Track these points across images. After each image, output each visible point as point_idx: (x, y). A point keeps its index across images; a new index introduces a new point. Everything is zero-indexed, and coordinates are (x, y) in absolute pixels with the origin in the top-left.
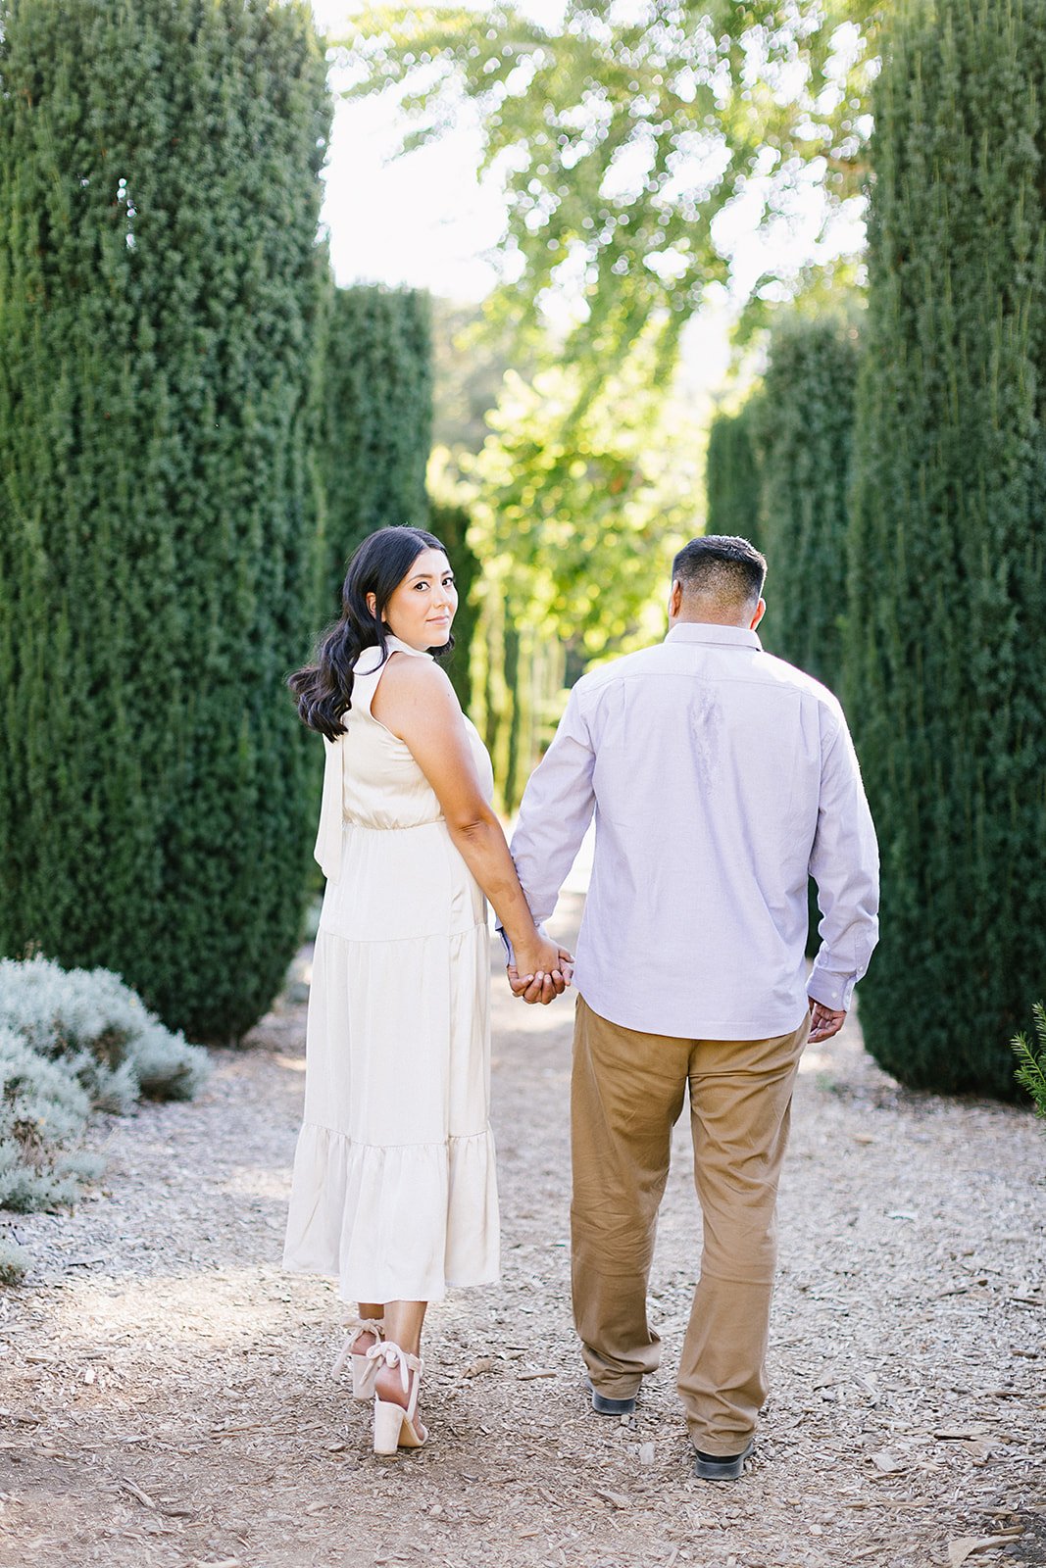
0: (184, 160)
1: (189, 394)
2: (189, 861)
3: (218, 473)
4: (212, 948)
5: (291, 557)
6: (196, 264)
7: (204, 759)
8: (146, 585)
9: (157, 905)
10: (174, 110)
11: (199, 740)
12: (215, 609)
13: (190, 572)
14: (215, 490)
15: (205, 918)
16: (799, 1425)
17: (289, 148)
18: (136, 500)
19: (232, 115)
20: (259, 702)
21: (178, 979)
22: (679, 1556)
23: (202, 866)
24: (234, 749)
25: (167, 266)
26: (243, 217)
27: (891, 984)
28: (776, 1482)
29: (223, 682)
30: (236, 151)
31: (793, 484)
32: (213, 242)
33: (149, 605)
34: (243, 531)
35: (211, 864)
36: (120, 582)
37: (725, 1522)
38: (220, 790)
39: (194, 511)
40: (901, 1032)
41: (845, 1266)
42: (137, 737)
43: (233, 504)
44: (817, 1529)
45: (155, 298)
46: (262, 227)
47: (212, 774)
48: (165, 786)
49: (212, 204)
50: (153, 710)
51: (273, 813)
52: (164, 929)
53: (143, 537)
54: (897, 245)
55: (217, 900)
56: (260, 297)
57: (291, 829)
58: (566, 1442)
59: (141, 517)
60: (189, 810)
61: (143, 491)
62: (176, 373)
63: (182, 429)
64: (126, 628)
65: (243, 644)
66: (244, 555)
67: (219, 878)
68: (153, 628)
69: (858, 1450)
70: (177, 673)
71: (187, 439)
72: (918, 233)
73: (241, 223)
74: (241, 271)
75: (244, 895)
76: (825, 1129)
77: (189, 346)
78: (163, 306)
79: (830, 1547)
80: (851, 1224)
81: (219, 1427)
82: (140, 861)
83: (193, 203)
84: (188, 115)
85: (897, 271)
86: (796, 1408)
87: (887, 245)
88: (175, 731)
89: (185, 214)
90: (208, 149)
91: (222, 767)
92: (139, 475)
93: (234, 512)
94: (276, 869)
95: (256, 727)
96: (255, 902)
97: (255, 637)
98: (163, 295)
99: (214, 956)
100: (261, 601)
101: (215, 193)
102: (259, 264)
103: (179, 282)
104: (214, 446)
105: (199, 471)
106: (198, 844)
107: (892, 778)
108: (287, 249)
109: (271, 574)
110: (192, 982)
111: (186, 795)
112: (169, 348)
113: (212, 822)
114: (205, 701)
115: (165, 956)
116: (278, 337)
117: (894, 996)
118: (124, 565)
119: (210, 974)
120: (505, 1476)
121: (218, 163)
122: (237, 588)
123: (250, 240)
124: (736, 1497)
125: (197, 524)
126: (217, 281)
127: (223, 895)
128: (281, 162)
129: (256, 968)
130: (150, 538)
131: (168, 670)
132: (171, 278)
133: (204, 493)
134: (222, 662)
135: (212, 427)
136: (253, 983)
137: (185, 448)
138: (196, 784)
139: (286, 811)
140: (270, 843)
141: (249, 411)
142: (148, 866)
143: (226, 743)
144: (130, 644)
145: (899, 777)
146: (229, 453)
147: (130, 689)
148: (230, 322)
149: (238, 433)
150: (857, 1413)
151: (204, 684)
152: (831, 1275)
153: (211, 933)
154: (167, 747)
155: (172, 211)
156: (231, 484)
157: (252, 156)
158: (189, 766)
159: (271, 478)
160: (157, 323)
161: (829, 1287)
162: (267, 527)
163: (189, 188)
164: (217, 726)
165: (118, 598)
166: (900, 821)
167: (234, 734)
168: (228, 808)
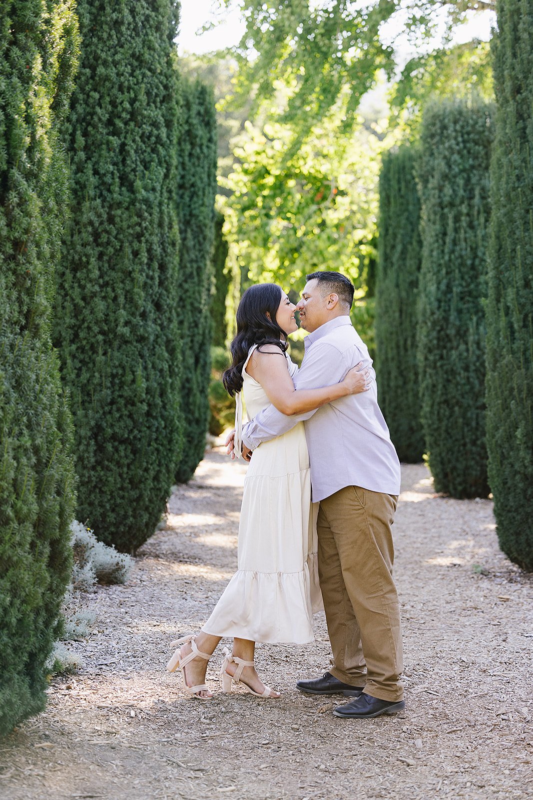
0: (100, 39)
1: (104, 175)
2: (109, 447)
3: (121, 221)
4: (123, 498)
5: (162, 267)
6: (108, 99)
7: (117, 388)
8: (82, 287)
9: (92, 473)
10: (94, 10)
11: (113, 376)
12: (122, 300)
13: (107, 278)
14: (120, 230)
15: (119, 480)
16: (491, 731)
17: (158, 29)
18: (76, 237)
19: (126, 12)
20: (146, 353)
21: (104, 515)
22: (443, 783)
23: (116, 450)
24: (133, 381)
25: (91, 101)
26: (133, 71)
27: (516, 510)
28: (484, 754)
29: (126, 342)
30: (129, 33)
31: (441, 206)
32: (117, 86)
33: (84, 299)
34: (136, 254)
35: (122, 448)
36: (67, 286)
37: (463, 770)
38: (126, 405)
39: (108, 243)
40: (523, 538)
41: (505, 659)
42: (78, 375)
43: (130, 238)
44: (507, 772)
45: (84, 120)
46: (144, 75)
47: (121, 396)
48: (95, 404)
49: (116, 64)
50: (87, 360)
51: (155, 418)
52: (95, 487)
53: (80, 259)
54: (514, 85)
55: (125, 470)
56: (144, 117)
57: (165, 428)
58: (378, 739)
59: (79, 248)
60: (108, 417)
61: (80, 232)
62: (97, 163)
63: (101, 195)
64: (70, 313)
65: (138, 320)
66: (137, 268)
67: (126, 457)
68: (86, 312)
69: (523, 740)
70: (100, 337)
71: (104, 201)
72: (526, 78)
73: (132, 75)
74: (132, 102)
75: (140, 467)
76: (482, 593)
77: (104, 146)
78: (89, 124)
79: (515, 779)
80: (504, 641)
81: (204, 735)
82: (82, 448)
83: (105, 63)
84: (102, 13)
85: (514, 98)
86: (489, 723)
87: (508, 84)
88: (100, 372)
89: (101, 70)
90: (113, 32)
91: (127, 392)
92: (77, 223)
93: (131, 243)
94: (157, 450)
95: (145, 368)
96: (146, 470)
97: (144, 315)
98: (89, 117)
99: (124, 502)
100: (147, 294)
101: (118, 57)
102: (143, 97)
103: (98, 109)
104: (119, 205)
105: (111, 220)
106: (114, 437)
107: (515, 392)
108: (158, 88)
109: (152, 278)
110: (112, 517)
111: (107, 409)
112: (93, 148)
113: (122, 424)
114: (116, 354)
115: (96, 502)
116: (153, 139)
117: (519, 517)
118: (69, 276)
119: (122, 513)
120: (351, 753)
121: (119, 40)
122: (134, 287)
123: (138, 83)
124: (466, 760)
125: (111, 250)
126: (120, 108)
127: (128, 466)
128: (154, 37)
129: (147, 509)
130: (84, 259)
131: (95, 336)
132: (94, 108)
133: (114, 232)
134: (126, 331)
135: (118, 194)
136: (146, 517)
137: (103, 207)
138: (112, 403)
139: (162, 417)
140: (154, 436)
141: (138, 183)
142: (87, 451)
143: (129, 377)
144: (73, 321)
145: (520, 392)
146: (127, 209)
147: (74, 347)
148: (127, 133)
149: (132, 196)
150: (520, 725)
151: (116, 343)
152: (498, 664)
153: (122, 488)
154: (96, 381)
155: (93, 69)
156: (129, 227)
157: (138, 35)
158: (109, 392)
159: (151, 222)
160: (85, 134)
161: (498, 670)
162: (149, 251)
163: (103, 55)
164: (124, 368)
165: (66, 295)
166: (521, 417)
167: (133, 372)
168: (130, 416)
